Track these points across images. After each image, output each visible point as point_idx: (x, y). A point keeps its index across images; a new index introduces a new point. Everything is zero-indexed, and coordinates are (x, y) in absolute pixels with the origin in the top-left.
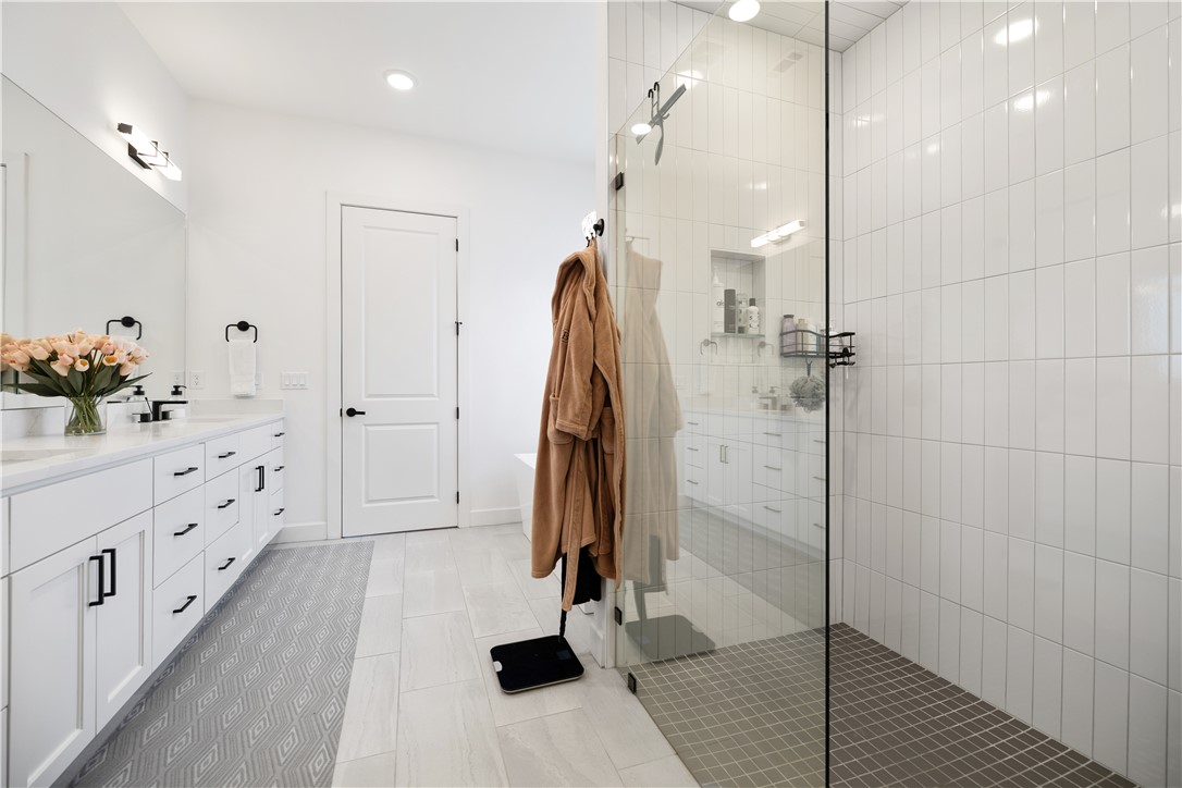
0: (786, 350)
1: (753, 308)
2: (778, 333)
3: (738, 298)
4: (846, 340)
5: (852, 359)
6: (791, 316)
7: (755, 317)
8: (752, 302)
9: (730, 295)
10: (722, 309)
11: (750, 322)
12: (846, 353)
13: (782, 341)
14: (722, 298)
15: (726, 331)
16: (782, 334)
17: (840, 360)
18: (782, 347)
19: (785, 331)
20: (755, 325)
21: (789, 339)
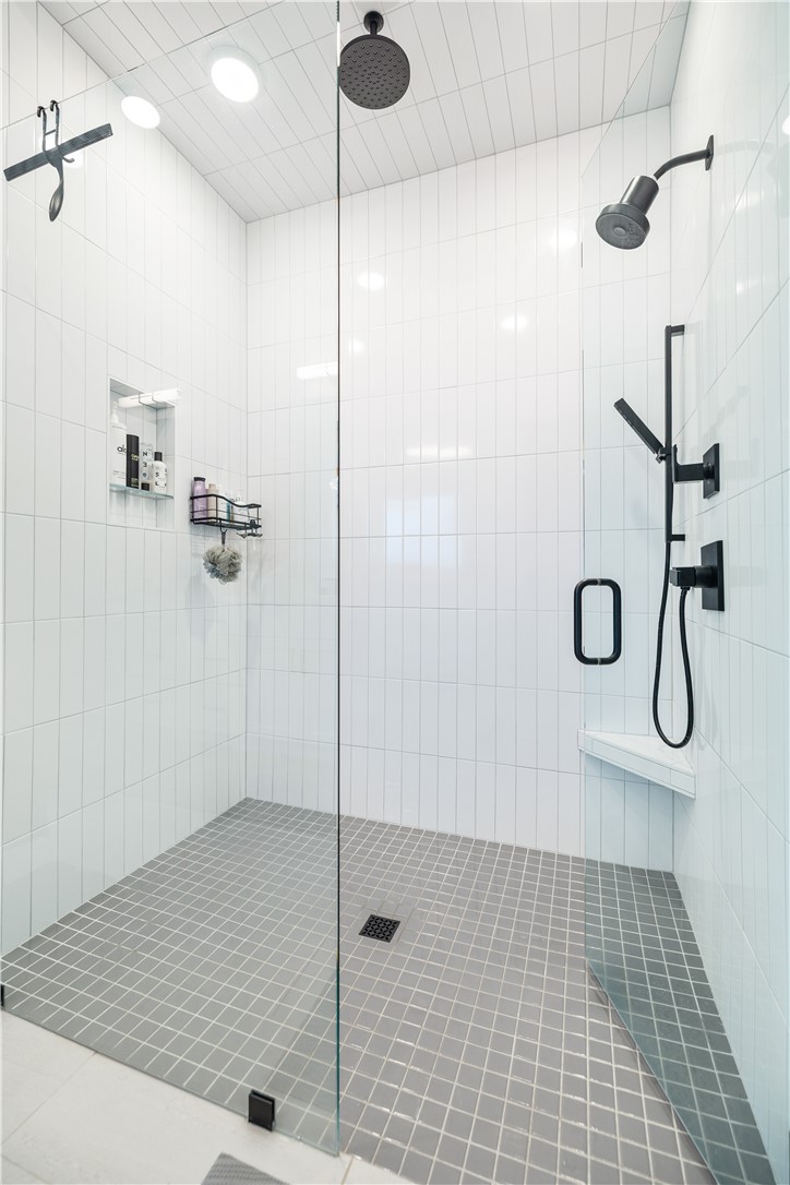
0: (197, 516)
1: (158, 463)
2: (188, 495)
3: (142, 449)
4: (253, 512)
5: (259, 531)
6: (203, 480)
7: (162, 474)
8: (158, 456)
9: (133, 443)
10: (124, 457)
11: (156, 479)
12: (253, 525)
13: (192, 506)
14: (124, 443)
15: (129, 484)
16: (193, 498)
17: (249, 531)
18: (193, 512)
19: (196, 495)
20: (162, 483)
21: (199, 504)
